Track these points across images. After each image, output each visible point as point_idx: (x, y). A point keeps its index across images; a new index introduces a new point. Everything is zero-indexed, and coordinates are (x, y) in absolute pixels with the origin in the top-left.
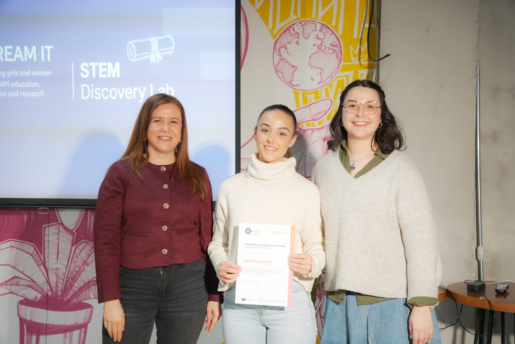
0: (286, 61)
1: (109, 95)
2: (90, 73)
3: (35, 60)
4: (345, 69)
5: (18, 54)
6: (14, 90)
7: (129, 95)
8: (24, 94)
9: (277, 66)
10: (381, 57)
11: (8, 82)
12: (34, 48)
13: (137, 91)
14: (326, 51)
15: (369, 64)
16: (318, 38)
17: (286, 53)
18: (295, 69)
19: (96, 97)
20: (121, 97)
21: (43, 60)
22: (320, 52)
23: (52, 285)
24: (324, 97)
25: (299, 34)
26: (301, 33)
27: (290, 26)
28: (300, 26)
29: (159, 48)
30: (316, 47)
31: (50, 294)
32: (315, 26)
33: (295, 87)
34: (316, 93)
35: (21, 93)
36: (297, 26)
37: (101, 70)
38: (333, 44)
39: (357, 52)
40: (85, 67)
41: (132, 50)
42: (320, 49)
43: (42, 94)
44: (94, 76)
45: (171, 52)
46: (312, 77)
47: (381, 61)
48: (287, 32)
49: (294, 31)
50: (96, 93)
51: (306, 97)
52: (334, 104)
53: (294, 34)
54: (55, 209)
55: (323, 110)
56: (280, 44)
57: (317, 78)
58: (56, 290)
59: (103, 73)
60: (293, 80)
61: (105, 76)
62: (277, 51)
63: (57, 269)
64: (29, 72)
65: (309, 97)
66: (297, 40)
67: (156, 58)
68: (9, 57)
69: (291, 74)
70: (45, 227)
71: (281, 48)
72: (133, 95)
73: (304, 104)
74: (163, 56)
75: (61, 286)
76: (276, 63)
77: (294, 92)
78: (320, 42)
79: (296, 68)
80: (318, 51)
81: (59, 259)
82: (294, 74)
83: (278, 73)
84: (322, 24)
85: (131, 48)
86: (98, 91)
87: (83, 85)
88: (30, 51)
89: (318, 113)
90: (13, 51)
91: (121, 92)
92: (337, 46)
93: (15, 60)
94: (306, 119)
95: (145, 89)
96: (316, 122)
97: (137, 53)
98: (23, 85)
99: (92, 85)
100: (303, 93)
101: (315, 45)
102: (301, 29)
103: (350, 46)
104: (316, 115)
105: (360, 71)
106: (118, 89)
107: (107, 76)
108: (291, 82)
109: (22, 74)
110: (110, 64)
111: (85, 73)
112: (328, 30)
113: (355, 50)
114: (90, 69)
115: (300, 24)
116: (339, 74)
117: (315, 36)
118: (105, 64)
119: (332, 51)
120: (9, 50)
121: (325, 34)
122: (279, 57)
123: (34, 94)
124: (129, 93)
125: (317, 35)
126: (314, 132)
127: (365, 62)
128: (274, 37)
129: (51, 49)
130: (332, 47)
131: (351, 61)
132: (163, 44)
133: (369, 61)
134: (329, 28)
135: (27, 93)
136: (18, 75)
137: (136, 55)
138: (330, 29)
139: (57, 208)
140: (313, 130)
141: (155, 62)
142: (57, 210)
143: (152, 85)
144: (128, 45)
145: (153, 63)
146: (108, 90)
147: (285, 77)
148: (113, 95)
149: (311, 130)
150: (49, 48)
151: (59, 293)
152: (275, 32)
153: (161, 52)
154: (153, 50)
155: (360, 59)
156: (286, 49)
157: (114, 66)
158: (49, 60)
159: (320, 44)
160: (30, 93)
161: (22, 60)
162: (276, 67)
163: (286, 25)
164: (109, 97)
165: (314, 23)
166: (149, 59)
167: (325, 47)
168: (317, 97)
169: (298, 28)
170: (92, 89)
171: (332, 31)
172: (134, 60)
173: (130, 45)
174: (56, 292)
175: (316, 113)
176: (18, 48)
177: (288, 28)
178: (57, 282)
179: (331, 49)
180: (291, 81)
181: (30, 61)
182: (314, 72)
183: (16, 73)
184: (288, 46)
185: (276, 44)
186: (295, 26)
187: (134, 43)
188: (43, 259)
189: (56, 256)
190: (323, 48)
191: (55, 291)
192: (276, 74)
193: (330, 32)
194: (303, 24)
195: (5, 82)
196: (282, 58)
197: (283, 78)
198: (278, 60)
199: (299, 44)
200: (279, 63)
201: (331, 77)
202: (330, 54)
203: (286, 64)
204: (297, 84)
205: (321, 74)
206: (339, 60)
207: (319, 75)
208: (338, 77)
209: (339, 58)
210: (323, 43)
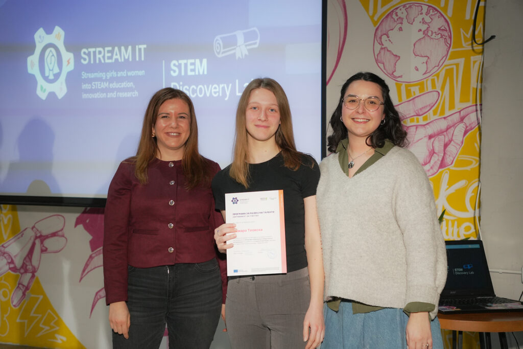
0: (388, 51)
1: (196, 92)
2: (179, 71)
3: (130, 60)
4: (455, 56)
5: (116, 55)
6: (112, 90)
7: (215, 93)
8: (121, 95)
9: (377, 56)
10: (486, 40)
11: (108, 84)
12: (130, 48)
13: (223, 88)
14: (432, 37)
16: (424, 22)
17: (388, 41)
18: (398, 58)
20: (208, 95)
21: (137, 59)
22: (426, 37)
24: (430, 89)
25: (402, 19)
26: (405, 17)
27: (393, 11)
28: (403, 10)
29: (245, 42)
30: (422, 33)
32: (420, 8)
33: (398, 79)
34: (421, 84)
35: (118, 93)
36: (400, 10)
37: (190, 67)
38: (441, 28)
39: (469, 35)
40: (175, 65)
41: (218, 45)
42: (427, 35)
43: (136, 93)
44: (183, 74)
45: (256, 46)
46: (416, 67)
48: (390, 17)
49: (397, 15)
51: (410, 90)
52: (441, 97)
53: (397, 20)
55: (428, 104)
56: (381, 31)
57: (423, 68)
59: (192, 70)
60: (395, 71)
61: (193, 73)
62: (378, 38)
64: (125, 72)
65: (413, 89)
66: (400, 25)
67: (242, 53)
68: (109, 58)
69: (393, 64)
71: (382, 36)
72: (219, 92)
73: (407, 98)
74: (249, 50)
76: (377, 52)
77: (396, 84)
78: (427, 26)
79: (399, 57)
80: (424, 37)
82: (397, 64)
83: (379, 64)
84: (429, 6)
85: (218, 43)
87: (173, 84)
88: (126, 50)
89: (423, 108)
90: (112, 52)
91: (208, 90)
92: (446, 31)
93: (113, 61)
94: (409, 114)
95: (230, 85)
96: (421, 118)
97: (224, 48)
98: (120, 85)
99: (181, 83)
100: (406, 85)
101: (420, 30)
102: (405, 13)
103: (461, 29)
104: (421, 109)
105: (472, 58)
106: (205, 86)
107: (195, 73)
108: (392, 74)
109: (120, 74)
110: (198, 61)
111: (175, 71)
112: (436, 12)
113: (467, 34)
114: (179, 66)
115: (404, 7)
116: (447, 62)
117: (421, 20)
118: (193, 61)
119: (439, 36)
120: (109, 52)
121: (432, 17)
122: (380, 46)
123: (129, 95)
124: (215, 90)
125: (423, 19)
126: (418, 129)
128: (375, 23)
129: (145, 49)
130: (439, 32)
131: (463, 47)
132: (248, 37)
134: (436, 10)
135: (123, 93)
136: (116, 76)
137: (222, 50)
138: (438, 11)
140: (417, 127)
141: (241, 57)
143: (237, 81)
144: (215, 41)
146: (195, 88)
147: (387, 67)
148: (201, 93)
149: (415, 127)
150: (143, 47)
152: (376, 19)
153: (246, 46)
154: (238, 45)
155: (472, 44)
156: (388, 37)
157: (201, 62)
158: (143, 59)
159: (426, 29)
160: (126, 93)
161: (120, 60)
162: (376, 57)
163: (388, 10)
164: (197, 95)
165: (420, 5)
166: (234, 54)
168: (421, 89)
169: (402, 13)
171: (440, 13)
172: (220, 56)
173: (217, 40)
175: (421, 107)
176: (116, 49)
177: (390, 13)
179: (438, 34)
180: (394, 72)
181: (127, 61)
182: (419, 62)
183: (114, 74)
184: (390, 33)
185: (377, 32)
186: (398, 11)
190: (430, 34)
192: (376, 65)
193: (438, 14)
194: (407, 8)
195: (105, 83)
196: (383, 47)
197: (385, 69)
198: (379, 49)
199: (402, 30)
200: (380, 52)
201: (438, 66)
202: (437, 39)
203: (388, 54)
204: (400, 75)
205: (426, 63)
206: (449, 45)
207: (425, 64)
208: (446, 66)
209: (448, 44)
210: (429, 27)
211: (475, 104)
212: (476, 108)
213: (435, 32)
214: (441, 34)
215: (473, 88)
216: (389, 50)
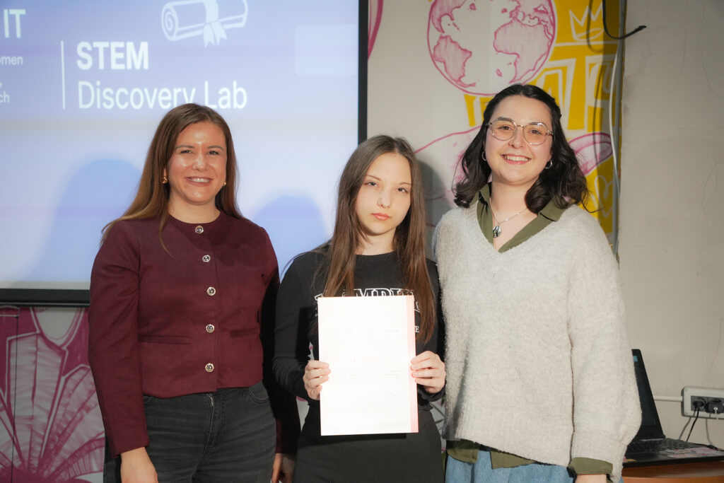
0: (452, 41)
1: (129, 100)
2: (93, 61)
4: (560, 54)
9: (434, 49)
10: (628, 32)
14: (524, 22)
15: (605, 46)
17: (452, 26)
18: (468, 54)
19: (104, 105)
20: (151, 105)
21: (7, 34)
22: (515, 23)
23: (22, 448)
29: (221, 15)
30: (507, 14)
31: (17, 463)
33: (468, 89)
37: (115, 56)
38: (539, 9)
39: (583, 22)
40: (84, 50)
41: (170, 20)
42: (515, 18)
44: (101, 66)
45: (242, 24)
46: (498, 70)
47: (627, 39)
50: (106, 97)
54: (31, 308)
56: (441, 9)
57: (509, 72)
58: (30, 456)
59: (119, 61)
60: (464, 75)
61: (121, 67)
62: (435, 21)
63: (32, 418)
66: (472, 1)
67: (214, 35)
69: (460, 65)
70: (10, 342)
71: (441, 16)
72: (172, 101)
74: (226, 31)
75: (38, 449)
76: (433, 44)
77: (466, 96)
78: (516, 4)
79: (471, 53)
80: (511, 22)
81: (35, 399)
82: (466, 64)
83: (438, 63)
85: (170, 16)
86: (108, 94)
87: (81, 84)
91: (151, 95)
92: (547, 13)
95: (194, 91)
97: (181, 25)
99: (98, 83)
100: (481, 99)
101: (505, 10)
103: (571, 12)
105: (587, 58)
106: (146, 90)
107: (126, 66)
108: (459, 80)
110: (130, 46)
111: (85, 61)
113: (580, 20)
114: (94, 53)
116: (548, 64)
118: (121, 45)
119: (536, 21)
122: (438, 34)
127: (598, 42)
129: (22, 17)
130: (536, 14)
131: (573, 40)
132: (227, 8)
133: (605, 39)
137: (177, 29)
139: (33, 306)
141: (213, 42)
142: (34, 310)
143: (206, 84)
144: (164, 10)
145: (210, 43)
146: (126, 93)
147: (450, 69)
148: (137, 102)
150: (18, 13)
151: (35, 463)
153: (223, 23)
154: (208, 21)
155: (588, 36)
156: (452, 19)
157: (137, 48)
158: (19, 35)
159: (513, 8)
162: (432, 51)
164: (130, 105)
166: (201, 37)
167: (524, 14)
170: (98, 90)
172: (174, 38)
173: (167, 10)
174: (29, 460)
178: (31, 442)
179: (534, 19)
180: (460, 77)
182: (503, 62)
184: (455, 12)
185: (434, 9)
187: (175, 7)
188: (5, 400)
189: (30, 394)
190: (520, 17)
191: (27, 459)
192: (433, 65)
196: (444, 35)
197: (446, 71)
198: (437, 38)
199: (475, 9)
200: (438, 44)
201: (533, 70)
202: (533, 26)
203: (452, 46)
204: (471, 83)
205: (515, 64)
206: (550, 37)
207: (513, 66)
208: (546, 70)
209: (549, 33)
210: (520, 6)
211: (592, 132)
212: (594, 138)
213: (530, 15)
214: (539, 20)
215: (589, 107)
216: (454, 40)
